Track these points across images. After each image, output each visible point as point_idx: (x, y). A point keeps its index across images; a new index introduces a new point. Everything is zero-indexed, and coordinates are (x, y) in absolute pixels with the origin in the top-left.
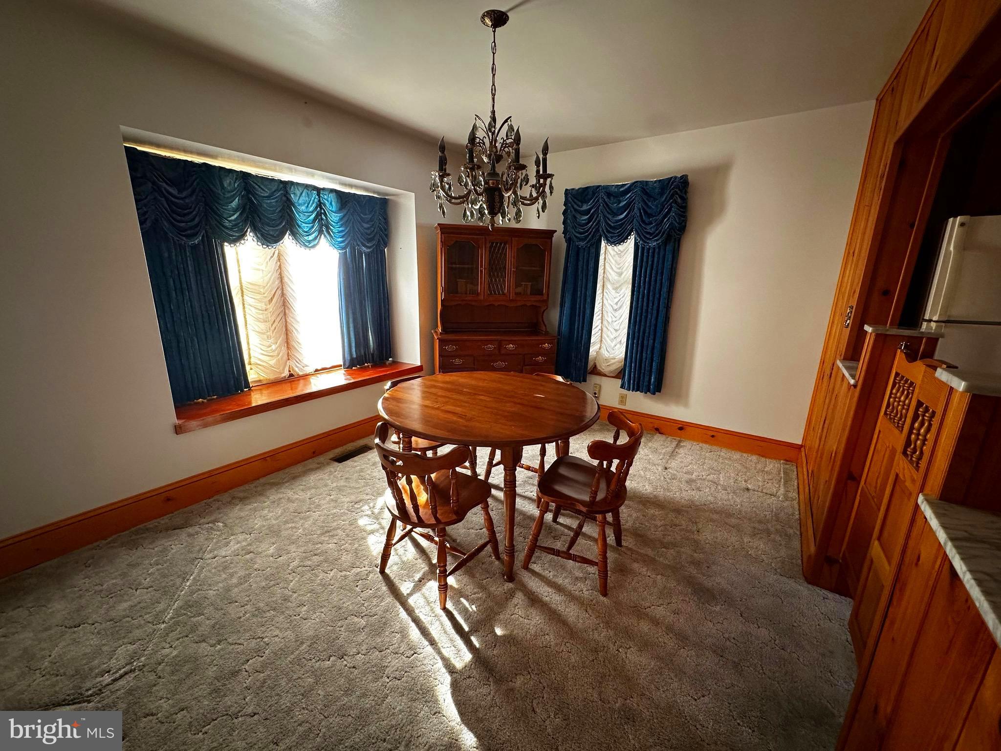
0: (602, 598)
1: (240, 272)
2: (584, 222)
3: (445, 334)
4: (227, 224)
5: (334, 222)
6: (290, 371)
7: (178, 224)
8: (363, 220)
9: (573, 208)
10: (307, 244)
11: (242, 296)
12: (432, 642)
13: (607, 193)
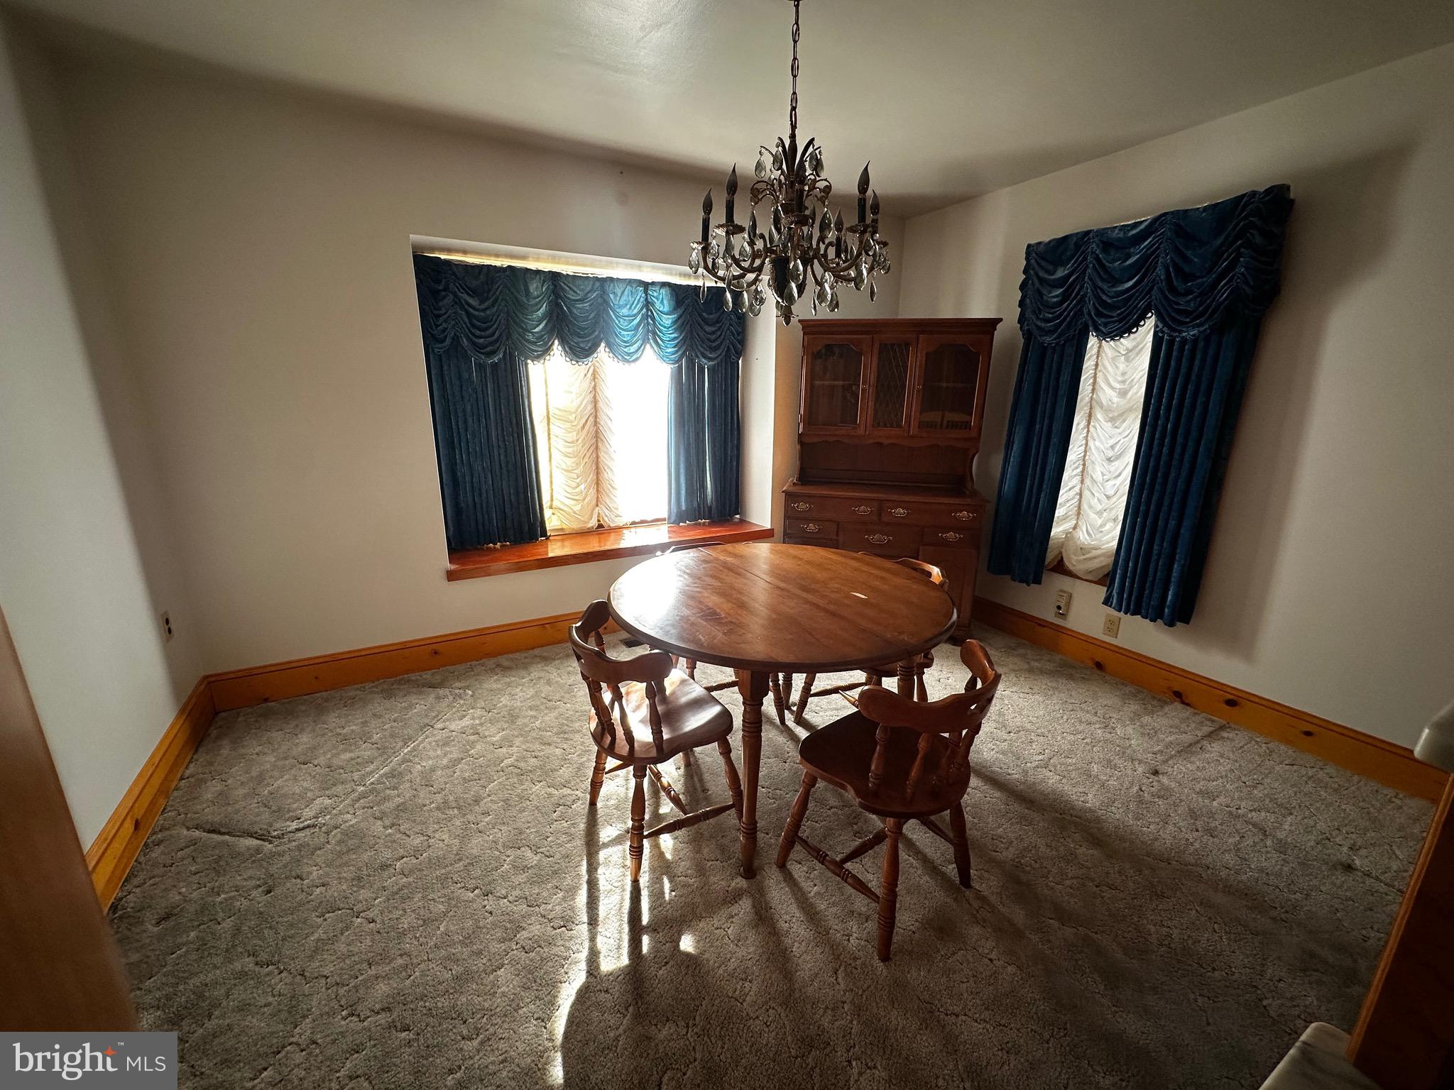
0: (879, 965)
1: (547, 395)
2: (1055, 300)
3: (802, 485)
4: (531, 337)
5: (665, 327)
6: (599, 521)
7: (476, 340)
8: (706, 321)
9: (1038, 277)
10: (628, 358)
11: (548, 425)
12: (593, 922)
13: (1103, 242)
